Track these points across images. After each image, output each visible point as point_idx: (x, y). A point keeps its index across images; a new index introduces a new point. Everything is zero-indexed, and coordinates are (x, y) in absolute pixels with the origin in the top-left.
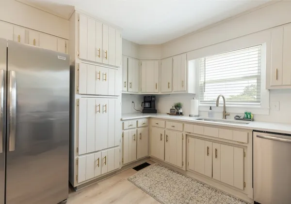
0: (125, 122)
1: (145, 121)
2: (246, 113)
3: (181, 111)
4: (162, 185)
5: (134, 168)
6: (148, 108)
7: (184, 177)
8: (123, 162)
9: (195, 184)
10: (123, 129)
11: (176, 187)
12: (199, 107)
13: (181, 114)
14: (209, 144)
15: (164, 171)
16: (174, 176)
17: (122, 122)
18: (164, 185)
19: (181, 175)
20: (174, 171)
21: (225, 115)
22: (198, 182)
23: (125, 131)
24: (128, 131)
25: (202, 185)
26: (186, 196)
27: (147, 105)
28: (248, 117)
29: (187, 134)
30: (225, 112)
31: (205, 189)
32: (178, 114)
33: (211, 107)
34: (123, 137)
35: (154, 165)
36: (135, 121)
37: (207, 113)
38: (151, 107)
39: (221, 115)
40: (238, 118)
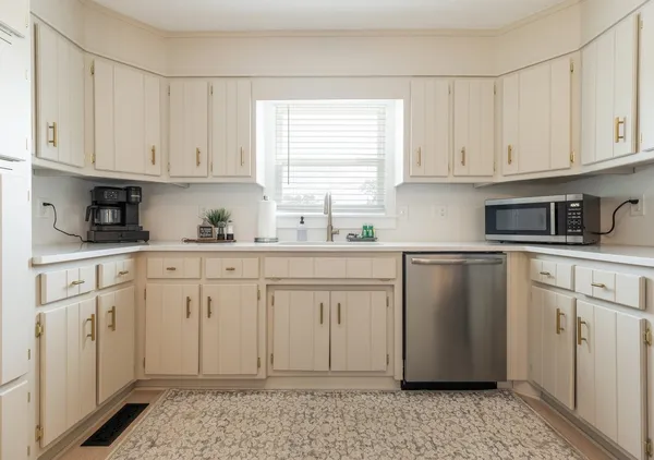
0: (49, 273)
1: (122, 264)
2: (365, 228)
3: (229, 230)
4: (223, 445)
5: (85, 444)
6: (112, 224)
7: (263, 397)
8: (39, 439)
9: (298, 401)
10: (40, 302)
11: (261, 429)
12: (277, 217)
13: (230, 238)
14: (323, 296)
15: (205, 404)
16: (238, 404)
17: (34, 274)
18: (228, 442)
19: (254, 396)
20: (231, 393)
21: (332, 233)
22: (299, 394)
23: (45, 310)
24: (62, 307)
25: (309, 396)
26: (296, 439)
27: (108, 216)
28: (369, 235)
29: (270, 282)
30: (330, 227)
31: (321, 402)
32: (221, 238)
33: (302, 218)
34: (39, 335)
35: (161, 398)
36: (92, 267)
37: (296, 232)
38: (123, 223)
39: (324, 234)
40: (353, 238)
